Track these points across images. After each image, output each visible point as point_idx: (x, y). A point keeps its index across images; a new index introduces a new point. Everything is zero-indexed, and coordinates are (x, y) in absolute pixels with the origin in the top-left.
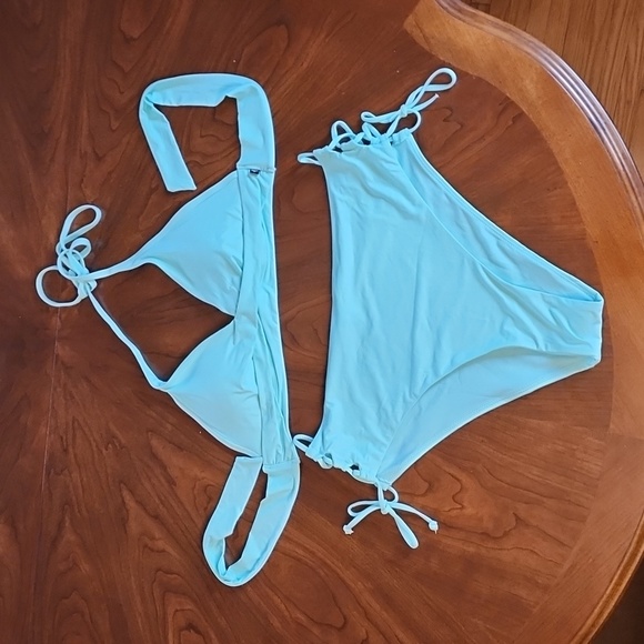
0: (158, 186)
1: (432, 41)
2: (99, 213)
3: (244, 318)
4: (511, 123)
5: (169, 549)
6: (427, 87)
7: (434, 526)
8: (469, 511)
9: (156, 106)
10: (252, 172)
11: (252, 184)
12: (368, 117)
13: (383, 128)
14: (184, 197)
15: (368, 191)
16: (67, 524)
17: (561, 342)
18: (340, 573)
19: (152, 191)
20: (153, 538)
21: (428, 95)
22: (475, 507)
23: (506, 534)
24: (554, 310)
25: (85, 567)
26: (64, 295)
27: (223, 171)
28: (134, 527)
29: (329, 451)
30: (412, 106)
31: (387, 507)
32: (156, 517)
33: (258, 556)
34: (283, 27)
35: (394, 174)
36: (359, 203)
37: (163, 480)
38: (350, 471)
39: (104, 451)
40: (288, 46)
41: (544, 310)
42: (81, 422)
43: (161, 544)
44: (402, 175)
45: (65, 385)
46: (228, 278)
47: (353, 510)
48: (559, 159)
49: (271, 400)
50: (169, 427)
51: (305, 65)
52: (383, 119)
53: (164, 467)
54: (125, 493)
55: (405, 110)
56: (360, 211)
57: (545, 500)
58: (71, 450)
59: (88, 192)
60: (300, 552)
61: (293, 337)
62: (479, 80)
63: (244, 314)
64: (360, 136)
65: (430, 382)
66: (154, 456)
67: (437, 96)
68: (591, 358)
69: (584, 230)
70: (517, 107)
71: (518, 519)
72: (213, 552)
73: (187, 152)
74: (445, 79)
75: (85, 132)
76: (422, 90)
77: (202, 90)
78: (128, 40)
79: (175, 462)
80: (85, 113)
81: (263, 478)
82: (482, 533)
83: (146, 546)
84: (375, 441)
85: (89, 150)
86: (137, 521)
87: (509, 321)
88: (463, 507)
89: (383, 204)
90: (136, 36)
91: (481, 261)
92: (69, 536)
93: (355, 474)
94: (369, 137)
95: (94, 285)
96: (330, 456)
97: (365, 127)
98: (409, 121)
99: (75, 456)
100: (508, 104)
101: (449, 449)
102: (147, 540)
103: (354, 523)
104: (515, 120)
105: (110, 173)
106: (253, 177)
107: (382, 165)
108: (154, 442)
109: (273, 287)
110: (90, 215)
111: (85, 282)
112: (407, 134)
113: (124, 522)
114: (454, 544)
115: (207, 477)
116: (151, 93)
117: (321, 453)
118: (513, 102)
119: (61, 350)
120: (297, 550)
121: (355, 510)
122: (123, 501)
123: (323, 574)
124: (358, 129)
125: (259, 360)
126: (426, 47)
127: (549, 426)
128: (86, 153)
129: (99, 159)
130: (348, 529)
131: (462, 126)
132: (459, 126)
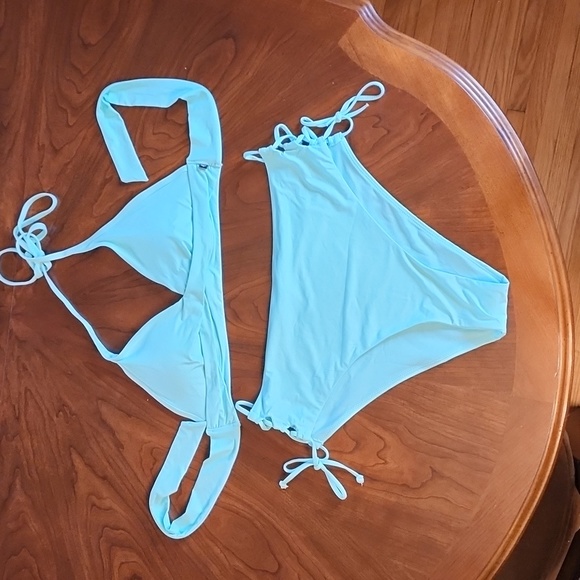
0: (111, 178)
1: (363, 58)
2: (55, 201)
3: (192, 296)
4: (431, 130)
5: (115, 507)
6: (359, 97)
7: (360, 479)
8: (392, 465)
9: (112, 105)
10: (201, 166)
11: (200, 178)
12: (306, 122)
13: (320, 132)
14: (137, 188)
15: (306, 186)
16: (18, 487)
17: (474, 319)
18: (277, 525)
19: (106, 182)
20: (100, 498)
21: (360, 104)
22: (396, 463)
23: (423, 485)
24: (466, 290)
25: (34, 527)
26: (19, 275)
27: (174, 165)
28: (82, 488)
29: (269, 415)
30: (345, 113)
31: (319, 464)
32: (104, 478)
33: (200, 510)
34: (231, 40)
35: (329, 171)
36: (297, 197)
37: (111, 445)
38: (288, 432)
39: (55, 418)
40: (235, 57)
41: (458, 290)
42: (33, 392)
43: (108, 503)
44: (336, 172)
45: (18, 357)
46: (179, 261)
47: (288, 467)
48: (471, 162)
49: (215, 369)
50: (118, 395)
51: (250, 74)
52: (320, 124)
53: (112, 432)
54: (75, 456)
55: (339, 116)
56: (298, 203)
57: (457, 454)
58: (22, 418)
59: (45, 182)
60: (240, 506)
61: (236, 313)
62: (404, 93)
63: (194, 293)
64: (301, 137)
65: (359, 354)
66: (103, 422)
67: (367, 105)
68: (498, 331)
69: (492, 223)
70: (436, 117)
71: (433, 471)
72: (159, 509)
73: (140, 148)
74: (375, 91)
75: (43, 124)
76: (354, 100)
77: (156, 92)
78: (86, 46)
79: (124, 428)
80: (44, 111)
81: (206, 440)
82: (404, 485)
83: (94, 505)
84: (309, 405)
85: (47, 143)
86: (86, 482)
87: (428, 300)
88: (386, 463)
89: (319, 197)
90: (93, 43)
91: (404, 248)
92: (19, 496)
93: (292, 435)
94: (308, 140)
95: (49, 266)
96: (270, 419)
97: (304, 130)
98: (343, 126)
99: (27, 423)
100: (428, 114)
101: (374, 412)
102: (94, 498)
103: (289, 479)
104: (434, 127)
105: (67, 164)
106: (202, 172)
107: (319, 163)
108: (104, 409)
109: (218, 269)
110: (47, 202)
111: (40, 263)
112: (341, 137)
113: (73, 483)
114: (379, 495)
115: (153, 440)
116: (107, 94)
117: (261, 416)
118: (432, 113)
119: (15, 325)
120: (236, 504)
121: (290, 467)
122: (73, 465)
123: (259, 525)
124: (298, 131)
125: (205, 334)
126: (358, 63)
127: (460, 390)
128: (43, 145)
129: (56, 151)
130: (283, 484)
131: (389, 132)
132: (386, 132)
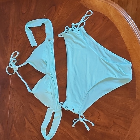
0: (30, 46)
1: (87, 5)
2: (18, 53)
4: (106, 22)
5: (34, 131)
7: (93, 125)
8: (102, 121)
9: (29, 28)
11: (49, 43)
12: (73, 24)
13: (76, 26)
14: (35, 47)
15: (74, 42)
16: (13, 125)
17: (122, 76)
18: (72, 137)
20: (31, 129)
21: (86, 17)
22: (103, 120)
23: (111, 127)
24: (119, 67)
25: (17, 135)
26: (12, 72)
27: (43, 41)
28: (27, 126)
29: (67, 106)
30: (82, 21)
31: (82, 120)
32: (31, 123)
33: (53, 133)
34: (54, 6)
35: (79, 37)
36: (72, 45)
37: (32, 115)
38: (72, 111)
39: (20, 108)
40: (56, 10)
41: (117, 68)
42: (16, 101)
43: (32, 130)
44: (81, 37)
45: (12, 92)
46: (44, 65)
47: (74, 121)
48: (119, 29)
49: (54, 94)
50: (33, 101)
51: (59, 14)
52: (76, 24)
53: (32, 111)
54: (25, 118)
56: (72, 47)
57: (121, 117)
58: (14, 108)
59: (16, 49)
60: (63, 132)
61: (59, 78)
62: (98, 12)
63: (48, 73)
64: (71, 28)
65: (90, 88)
66: (31, 109)
67: (88, 17)
69: (126, 46)
70: (107, 18)
71: (114, 123)
72: (43, 132)
73: (35, 37)
74: (90, 13)
75: (15, 35)
77: (37, 23)
78: (23, 14)
79: (35, 110)
80: (15, 31)
81: (54, 113)
82: (105, 127)
83: (29, 130)
84: (78, 103)
85: (16, 39)
86: (27, 124)
87: (109, 71)
88: (100, 120)
89: (78, 45)
90: (24, 13)
91: (101, 57)
92: (14, 128)
94: (73, 29)
95: (17, 69)
98: (82, 24)
99: (15, 109)
100: (105, 17)
101: (96, 105)
102: (29, 129)
103: (74, 124)
104: (107, 21)
105: (20, 44)
106: (49, 41)
107: (76, 35)
108: (30, 105)
109: (54, 67)
110: (16, 53)
111: (15, 69)
112: (82, 27)
113: (25, 124)
114: (99, 130)
115: (42, 113)
116: (27, 25)
117: (65, 106)
118: (106, 17)
119: (11, 84)
120: (62, 131)
122: (25, 120)
123: (68, 137)
125: (51, 84)
126: (86, 6)
127: (120, 98)
128: (15, 40)
129: (18, 41)
130: (73, 126)
131: (95, 24)
132: (94, 24)
